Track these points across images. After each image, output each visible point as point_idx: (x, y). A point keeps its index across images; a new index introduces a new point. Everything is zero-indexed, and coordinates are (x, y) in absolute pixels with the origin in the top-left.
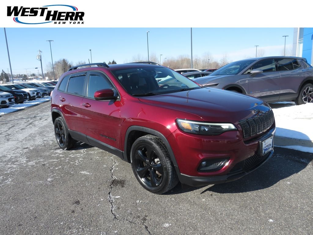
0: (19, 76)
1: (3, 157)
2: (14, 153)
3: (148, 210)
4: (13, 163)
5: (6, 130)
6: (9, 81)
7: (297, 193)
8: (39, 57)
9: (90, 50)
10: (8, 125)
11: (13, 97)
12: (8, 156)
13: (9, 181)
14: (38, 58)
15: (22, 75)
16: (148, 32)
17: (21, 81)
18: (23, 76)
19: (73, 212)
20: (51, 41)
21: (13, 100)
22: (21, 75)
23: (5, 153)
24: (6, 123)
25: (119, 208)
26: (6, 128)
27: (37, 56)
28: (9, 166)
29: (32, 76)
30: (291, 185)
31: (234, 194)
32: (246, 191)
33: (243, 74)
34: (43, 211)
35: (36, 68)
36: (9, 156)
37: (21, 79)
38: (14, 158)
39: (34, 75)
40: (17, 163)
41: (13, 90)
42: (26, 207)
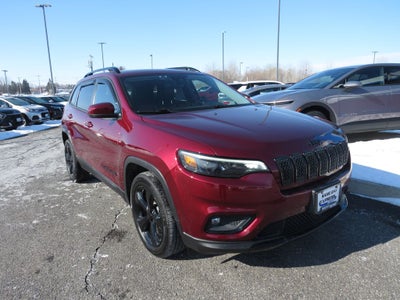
3: (136, 281)
4: (7, 195)
7: (372, 279)
11: (47, 111)
19: (38, 272)
21: (47, 115)
25: (98, 274)
30: (367, 262)
31: (271, 269)
32: (291, 266)
33: (332, 88)
38: (11, 190)
41: (49, 103)
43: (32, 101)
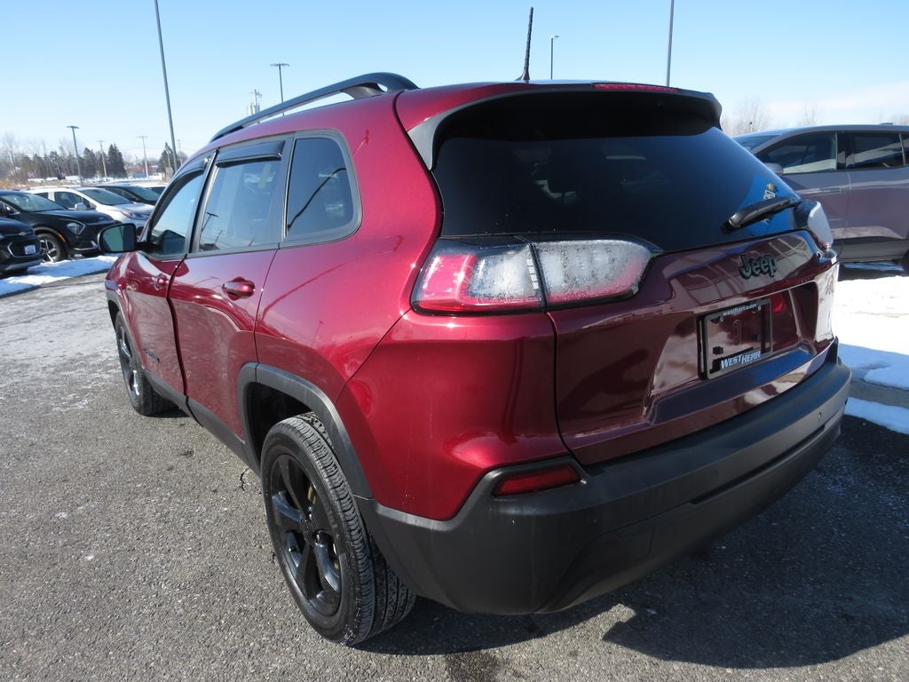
8: (254, 109)
12: (104, 354)
13: (83, 404)
19: (171, 469)
20: (283, 65)
23: (100, 348)
28: (98, 375)
36: (105, 356)
42: (91, 453)
43: (132, 195)
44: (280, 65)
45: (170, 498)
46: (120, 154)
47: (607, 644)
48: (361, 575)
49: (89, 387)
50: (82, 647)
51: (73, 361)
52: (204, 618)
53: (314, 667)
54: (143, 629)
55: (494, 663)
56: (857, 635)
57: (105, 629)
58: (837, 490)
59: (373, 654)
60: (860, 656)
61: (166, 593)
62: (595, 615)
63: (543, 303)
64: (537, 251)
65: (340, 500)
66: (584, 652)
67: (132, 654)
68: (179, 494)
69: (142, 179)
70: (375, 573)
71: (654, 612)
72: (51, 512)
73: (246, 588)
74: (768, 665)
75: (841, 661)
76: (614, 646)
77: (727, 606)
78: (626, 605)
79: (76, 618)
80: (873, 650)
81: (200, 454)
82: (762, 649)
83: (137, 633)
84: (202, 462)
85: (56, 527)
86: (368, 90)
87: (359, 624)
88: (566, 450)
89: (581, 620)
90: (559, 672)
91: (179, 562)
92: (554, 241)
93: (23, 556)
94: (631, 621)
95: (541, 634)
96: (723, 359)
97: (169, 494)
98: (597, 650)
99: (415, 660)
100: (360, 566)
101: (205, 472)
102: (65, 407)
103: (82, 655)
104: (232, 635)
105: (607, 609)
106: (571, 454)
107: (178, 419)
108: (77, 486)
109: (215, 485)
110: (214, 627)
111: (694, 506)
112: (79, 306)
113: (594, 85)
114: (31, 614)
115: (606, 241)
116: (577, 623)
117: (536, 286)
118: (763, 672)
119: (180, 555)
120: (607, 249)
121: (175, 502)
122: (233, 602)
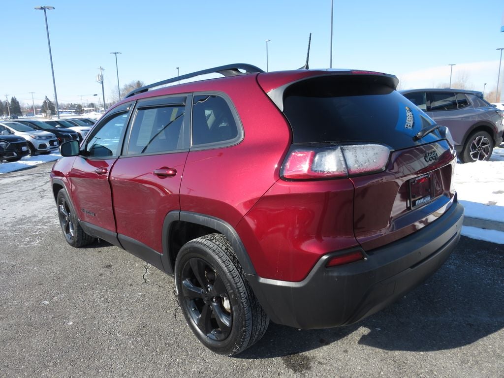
0: (69, 106)
1: (33, 217)
2: (47, 213)
4: (44, 224)
5: (41, 185)
6: (54, 114)
8: (100, 77)
9: (178, 68)
10: (45, 178)
11: (56, 138)
12: (39, 215)
13: (36, 243)
14: (98, 80)
15: (75, 104)
16: (267, 40)
17: (73, 114)
18: (76, 106)
19: (101, 275)
20: (118, 53)
21: (55, 143)
22: (73, 104)
23: (36, 213)
24: (44, 176)
26: (43, 181)
27: (97, 77)
28: (39, 227)
29: (89, 106)
34: (69, 273)
35: (95, 95)
36: (41, 217)
37: (73, 111)
38: (45, 219)
39: (92, 105)
40: (49, 224)
41: (57, 128)
42: (51, 269)
43: (35, 126)
44: (116, 53)
45: (106, 290)
46: (18, 102)
47: (361, 346)
48: (246, 315)
49: (37, 233)
50: (82, 369)
51: (21, 220)
52: (147, 349)
53: (215, 368)
54: (114, 357)
55: (307, 359)
56: (476, 332)
57: (92, 359)
58: (452, 267)
59: (244, 360)
60: (480, 342)
61: (121, 338)
62: (351, 333)
63: (347, 174)
64: (344, 149)
65: (233, 278)
66: (350, 350)
67: (113, 370)
68: (110, 287)
69: (31, 117)
70: (252, 314)
71: (379, 329)
72: (39, 301)
73: (166, 333)
74: (439, 349)
75: (472, 344)
76: (364, 346)
77: (413, 324)
78: (365, 327)
79: (73, 354)
80: (485, 338)
81: (116, 266)
82: (434, 342)
83: (111, 360)
84: (118, 270)
85: (45, 308)
86: (234, 72)
87: (243, 342)
88: (358, 244)
89: (345, 336)
90: (341, 361)
91: (123, 322)
92: (350, 145)
93: (30, 325)
94: (369, 334)
95: (327, 343)
96: (417, 200)
97: (105, 288)
98: (357, 349)
99: (267, 361)
100: (245, 311)
101: (122, 275)
102: (26, 245)
103: (84, 373)
104: (165, 356)
105: (356, 329)
106: (360, 245)
107: (96, 249)
108: (49, 287)
109: (130, 282)
110: (154, 353)
111: (412, 270)
112: (14, 189)
113: (351, 71)
114: (46, 355)
115: (372, 145)
116: (344, 337)
117: (344, 166)
118: (438, 352)
119: (122, 319)
120: (373, 148)
121: (110, 292)
122: (161, 340)
